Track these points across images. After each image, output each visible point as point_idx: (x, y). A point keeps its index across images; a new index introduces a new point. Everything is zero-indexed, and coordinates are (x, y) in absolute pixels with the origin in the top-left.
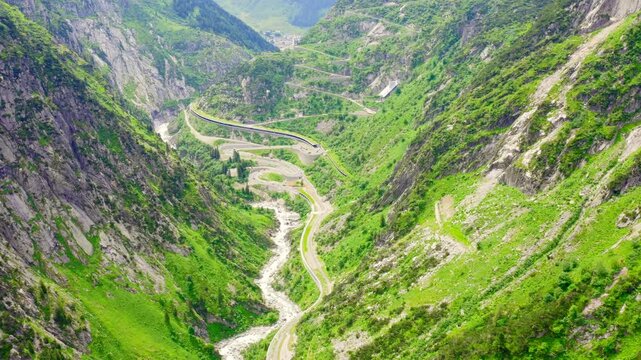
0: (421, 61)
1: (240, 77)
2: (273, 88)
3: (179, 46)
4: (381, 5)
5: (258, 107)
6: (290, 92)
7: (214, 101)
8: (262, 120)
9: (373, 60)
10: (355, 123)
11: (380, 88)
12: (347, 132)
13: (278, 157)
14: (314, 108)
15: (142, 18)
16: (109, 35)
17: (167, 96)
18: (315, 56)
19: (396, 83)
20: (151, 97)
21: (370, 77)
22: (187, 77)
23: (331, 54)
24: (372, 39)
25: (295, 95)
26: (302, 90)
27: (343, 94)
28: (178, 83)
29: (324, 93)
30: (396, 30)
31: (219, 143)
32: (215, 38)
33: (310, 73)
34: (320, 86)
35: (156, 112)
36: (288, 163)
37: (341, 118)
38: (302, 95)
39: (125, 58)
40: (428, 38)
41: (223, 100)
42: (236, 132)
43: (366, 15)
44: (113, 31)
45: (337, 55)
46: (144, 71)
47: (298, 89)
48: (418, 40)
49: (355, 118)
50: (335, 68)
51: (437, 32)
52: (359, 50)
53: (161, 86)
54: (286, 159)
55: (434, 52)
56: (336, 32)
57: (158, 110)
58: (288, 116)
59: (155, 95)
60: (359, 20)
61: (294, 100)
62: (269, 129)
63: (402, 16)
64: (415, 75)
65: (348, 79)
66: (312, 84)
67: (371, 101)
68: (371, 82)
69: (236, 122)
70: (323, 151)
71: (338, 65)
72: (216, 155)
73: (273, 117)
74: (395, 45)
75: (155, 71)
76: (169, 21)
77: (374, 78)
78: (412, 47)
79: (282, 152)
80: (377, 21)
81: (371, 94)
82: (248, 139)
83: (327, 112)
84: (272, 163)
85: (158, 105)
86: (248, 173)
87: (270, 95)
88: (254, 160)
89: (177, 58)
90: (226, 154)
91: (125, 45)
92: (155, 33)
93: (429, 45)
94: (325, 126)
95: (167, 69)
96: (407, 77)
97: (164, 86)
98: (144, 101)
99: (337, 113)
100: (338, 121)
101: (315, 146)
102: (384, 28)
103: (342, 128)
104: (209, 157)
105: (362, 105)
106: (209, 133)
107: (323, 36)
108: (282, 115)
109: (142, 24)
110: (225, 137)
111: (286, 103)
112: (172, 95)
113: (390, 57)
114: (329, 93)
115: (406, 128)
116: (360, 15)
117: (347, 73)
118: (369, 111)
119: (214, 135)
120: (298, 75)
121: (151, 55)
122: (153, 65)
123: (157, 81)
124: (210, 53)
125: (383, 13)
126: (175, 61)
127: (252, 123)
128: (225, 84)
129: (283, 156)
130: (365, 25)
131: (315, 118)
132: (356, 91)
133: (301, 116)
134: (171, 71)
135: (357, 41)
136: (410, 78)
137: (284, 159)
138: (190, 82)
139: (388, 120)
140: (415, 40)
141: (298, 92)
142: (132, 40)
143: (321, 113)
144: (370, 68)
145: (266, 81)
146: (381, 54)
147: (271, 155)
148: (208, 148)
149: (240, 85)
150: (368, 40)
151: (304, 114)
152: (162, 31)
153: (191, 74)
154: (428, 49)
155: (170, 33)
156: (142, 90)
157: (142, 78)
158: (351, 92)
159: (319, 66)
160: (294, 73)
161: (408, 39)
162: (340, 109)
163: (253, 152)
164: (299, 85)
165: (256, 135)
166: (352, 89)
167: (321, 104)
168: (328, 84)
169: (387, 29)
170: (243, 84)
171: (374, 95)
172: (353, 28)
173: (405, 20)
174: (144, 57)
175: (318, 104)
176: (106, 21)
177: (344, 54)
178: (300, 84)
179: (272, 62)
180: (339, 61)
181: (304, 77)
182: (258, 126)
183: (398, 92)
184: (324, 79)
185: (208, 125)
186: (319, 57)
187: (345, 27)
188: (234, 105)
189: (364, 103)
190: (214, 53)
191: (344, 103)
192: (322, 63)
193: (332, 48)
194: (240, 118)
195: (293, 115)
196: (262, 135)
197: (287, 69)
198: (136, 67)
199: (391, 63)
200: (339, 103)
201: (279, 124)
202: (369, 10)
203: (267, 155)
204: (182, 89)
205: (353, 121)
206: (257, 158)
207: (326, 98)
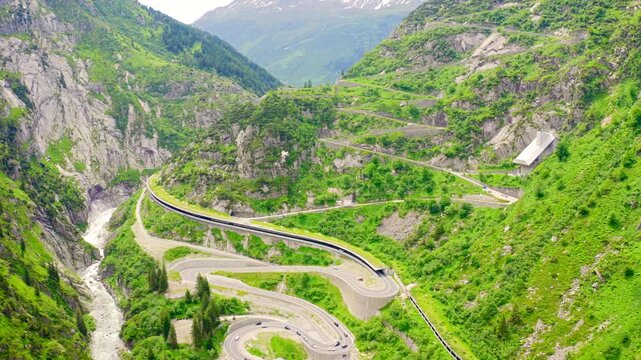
0: (601, 91)
1: (235, 127)
2: (295, 148)
3: (157, 88)
4: (490, 8)
5: (263, 182)
6: (329, 157)
7: (187, 171)
8: (269, 208)
9: (492, 94)
10: (471, 222)
11: (515, 148)
12: (454, 241)
13: (297, 292)
14: (375, 186)
15: (108, 46)
16: (44, 63)
17: (124, 163)
18: (374, 94)
19: (551, 136)
20: (95, 163)
21: (489, 127)
22: (161, 133)
23: (405, 89)
24: (483, 60)
25: (337, 162)
26: (351, 152)
27: (434, 160)
28: (146, 142)
29: (395, 159)
30: (531, 42)
31: (177, 254)
32: (216, 80)
33: (366, 121)
34: (386, 144)
35: (99, 189)
36: (317, 310)
37: (434, 210)
38: (351, 162)
39: (65, 99)
40: (607, 46)
41: (202, 168)
42: (215, 231)
43: (465, 24)
44: (53, 59)
45: (417, 91)
46: (92, 122)
47: (344, 152)
48: (587, 51)
49: (466, 211)
50: (415, 113)
51: (624, 35)
52: (459, 80)
53: (116, 146)
54: (315, 298)
55: (626, 71)
56: (411, 55)
57: (103, 184)
58: (322, 203)
59: (104, 159)
60: (455, 33)
61: (334, 172)
62: (282, 229)
63: (536, 19)
64: (596, 119)
65: (442, 133)
66: (370, 141)
67: (498, 175)
68: (490, 136)
69: (218, 212)
70: (397, 286)
71: (420, 108)
72: (159, 284)
73: (292, 203)
74: (536, 65)
75: (110, 122)
76: (150, 54)
77: (497, 129)
78: (574, 65)
79: (306, 280)
80: (488, 33)
81: (495, 160)
82: (238, 248)
83: (401, 196)
84: (282, 308)
85: (104, 177)
86: (223, 332)
87: (289, 161)
88: (242, 299)
89: (151, 105)
90: (182, 284)
91: (69, 81)
92: (123, 67)
93: (613, 61)
94: (401, 226)
95: (131, 119)
96: (573, 123)
97: (122, 146)
98: (80, 169)
99: (423, 198)
100: (426, 215)
101: (380, 272)
102: (504, 40)
103: (440, 233)
104: (147, 287)
105: (478, 184)
106: (163, 232)
107: (387, 63)
108: (311, 200)
109: (107, 54)
110: (193, 241)
111: (319, 177)
112: (132, 162)
113: (529, 87)
114: (405, 159)
115: (616, 237)
116: (455, 26)
117: (440, 121)
118: (498, 195)
119: (172, 236)
120: (344, 126)
121: (108, 99)
122: (109, 113)
123: (110, 138)
124: (203, 99)
125: (499, 19)
126: (146, 109)
127: (249, 215)
128: (209, 141)
129: (306, 289)
130: (466, 40)
131: (378, 207)
132: (460, 154)
133: (348, 202)
134: (137, 124)
135: (453, 67)
136: (581, 126)
137: (308, 297)
138: (165, 141)
139: (558, 217)
140: (580, 52)
141: (343, 157)
142: (83, 75)
143: (389, 198)
144: (487, 111)
145: (282, 134)
146: (507, 84)
147: (282, 286)
148: (150, 264)
149: (234, 142)
150: (476, 62)
151: (354, 199)
152: (135, 65)
153: (169, 130)
154: (611, 68)
155: (146, 70)
156: (84, 151)
157: (86, 132)
158: (449, 156)
159: (383, 110)
160: (336, 123)
161: (565, 51)
162: (429, 190)
163: (245, 278)
164: (347, 143)
165: (256, 242)
166: (452, 151)
167: (390, 180)
168: (401, 141)
169: (513, 41)
170: (239, 140)
171: (503, 161)
172: (443, 47)
173: (544, 25)
174: (96, 101)
175: (383, 178)
176: (44, 43)
177: (430, 89)
178: (348, 141)
179: (296, 100)
180: (420, 100)
181: (355, 130)
182: (261, 222)
183: (563, 154)
184: (394, 133)
185: (166, 216)
186: (384, 95)
187: (429, 46)
188: (218, 179)
189: (482, 179)
190: (210, 100)
191: (438, 178)
192: (388, 103)
193: (406, 81)
194: (224, 203)
195: (332, 201)
196: (267, 241)
197: (324, 116)
198: (81, 114)
199: (531, 98)
200: (427, 178)
201: (303, 218)
202: (470, 17)
203: (272, 286)
204: (151, 152)
205: (464, 216)
206: (250, 294)
207: (399, 168)
